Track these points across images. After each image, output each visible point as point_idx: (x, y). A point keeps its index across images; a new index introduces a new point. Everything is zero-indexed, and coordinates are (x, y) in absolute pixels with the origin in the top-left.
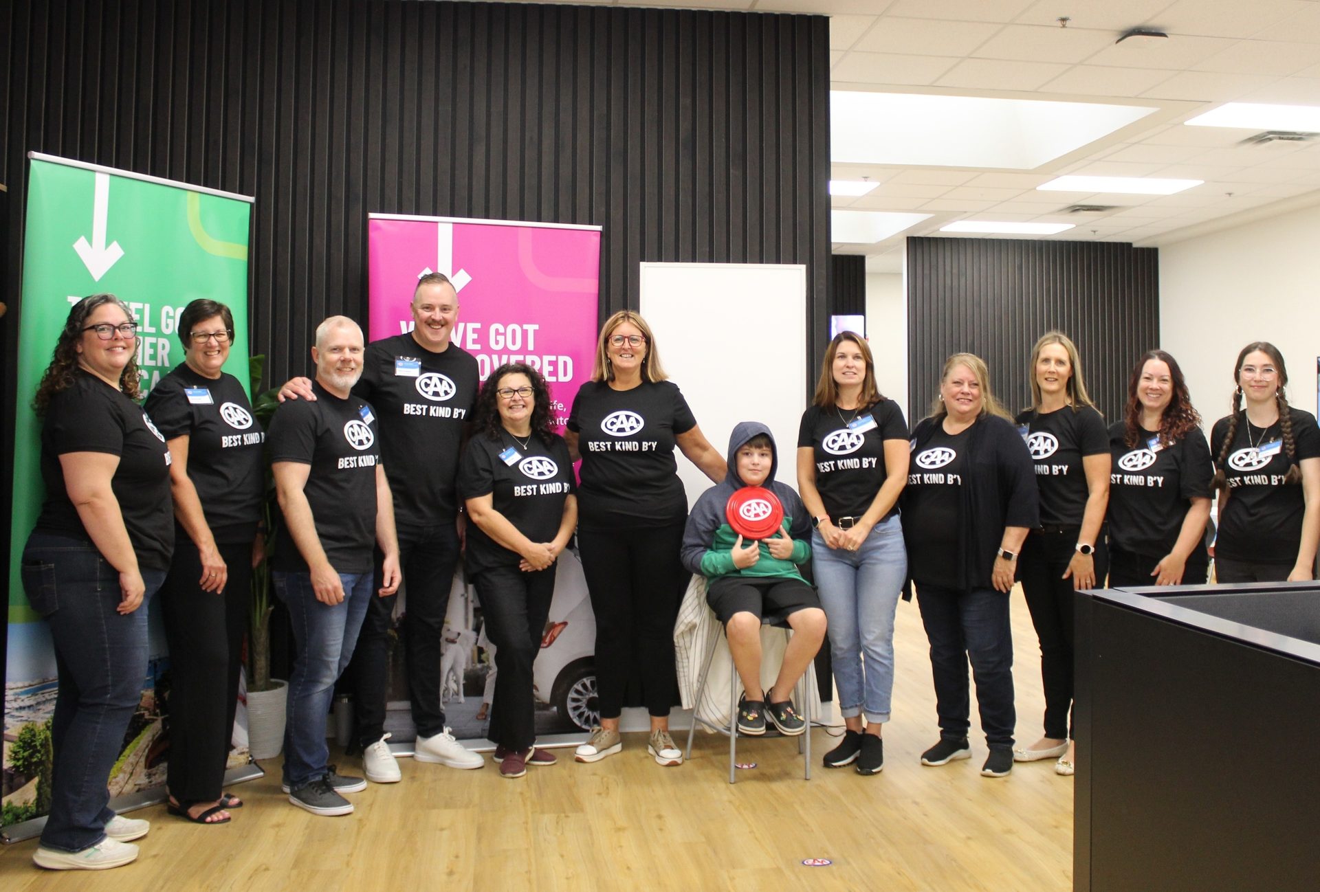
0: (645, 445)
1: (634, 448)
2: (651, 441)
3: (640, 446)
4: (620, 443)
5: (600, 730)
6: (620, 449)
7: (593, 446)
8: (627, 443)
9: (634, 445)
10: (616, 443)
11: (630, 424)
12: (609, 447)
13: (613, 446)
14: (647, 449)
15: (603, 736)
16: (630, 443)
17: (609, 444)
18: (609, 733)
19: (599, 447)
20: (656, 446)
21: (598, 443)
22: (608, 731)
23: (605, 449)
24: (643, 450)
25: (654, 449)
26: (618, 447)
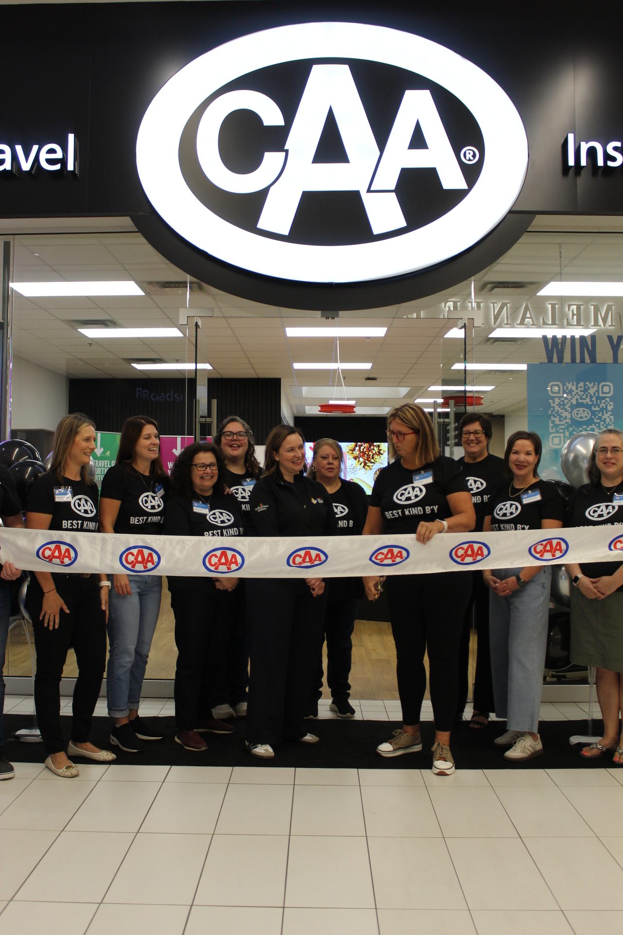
0: (428, 509)
1: (419, 512)
2: (433, 505)
3: (424, 510)
4: (408, 509)
5: (401, 733)
6: (409, 514)
7: (389, 515)
8: (413, 509)
9: (419, 510)
10: (405, 510)
11: (415, 493)
12: (400, 513)
13: (403, 512)
14: (430, 512)
15: (403, 737)
16: (416, 508)
17: (400, 511)
18: (408, 736)
19: (393, 515)
20: (437, 509)
21: (391, 512)
22: (407, 734)
23: (397, 516)
24: (427, 513)
25: (436, 512)
26: (407, 513)
